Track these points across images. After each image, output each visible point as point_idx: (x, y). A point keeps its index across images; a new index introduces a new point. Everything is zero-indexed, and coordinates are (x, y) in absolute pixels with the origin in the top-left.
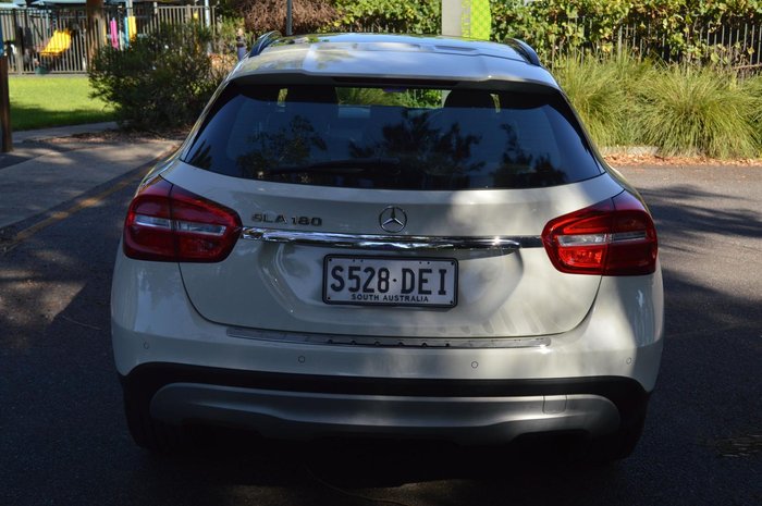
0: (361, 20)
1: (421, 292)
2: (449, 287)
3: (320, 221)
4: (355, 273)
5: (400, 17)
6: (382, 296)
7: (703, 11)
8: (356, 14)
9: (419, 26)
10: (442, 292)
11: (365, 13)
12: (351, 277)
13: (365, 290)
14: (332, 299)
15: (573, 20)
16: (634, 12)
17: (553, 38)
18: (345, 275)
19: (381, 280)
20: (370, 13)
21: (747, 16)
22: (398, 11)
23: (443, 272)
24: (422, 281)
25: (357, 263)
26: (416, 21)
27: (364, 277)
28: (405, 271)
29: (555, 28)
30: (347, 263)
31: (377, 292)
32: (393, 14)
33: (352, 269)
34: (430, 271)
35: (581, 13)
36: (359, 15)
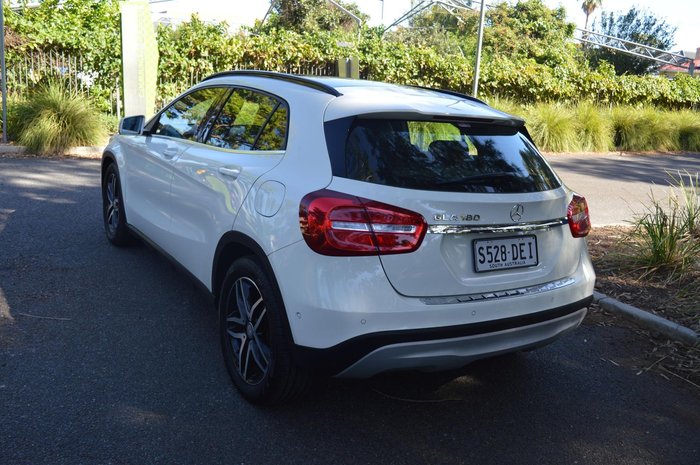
0: (41, 47)
1: (522, 258)
2: (534, 255)
3: (479, 217)
4: (490, 250)
5: (75, 47)
6: (504, 263)
7: (289, 57)
8: (38, 41)
9: (90, 54)
10: (531, 257)
11: (46, 42)
12: (488, 253)
13: (496, 261)
14: (480, 270)
15: (205, 58)
16: (246, 54)
17: (192, 69)
18: (484, 252)
19: (502, 253)
20: (51, 42)
21: (314, 62)
22: (74, 42)
23: (530, 244)
24: (522, 251)
25: (490, 243)
26: (88, 51)
27: (494, 251)
28: (513, 245)
29: (193, 62)
30: (484, 244)
31: (501, 262)
32: (68, 44)
33: (488, 247)
34: (524, 244)
35: (211, 53)
36: (41, 42)
